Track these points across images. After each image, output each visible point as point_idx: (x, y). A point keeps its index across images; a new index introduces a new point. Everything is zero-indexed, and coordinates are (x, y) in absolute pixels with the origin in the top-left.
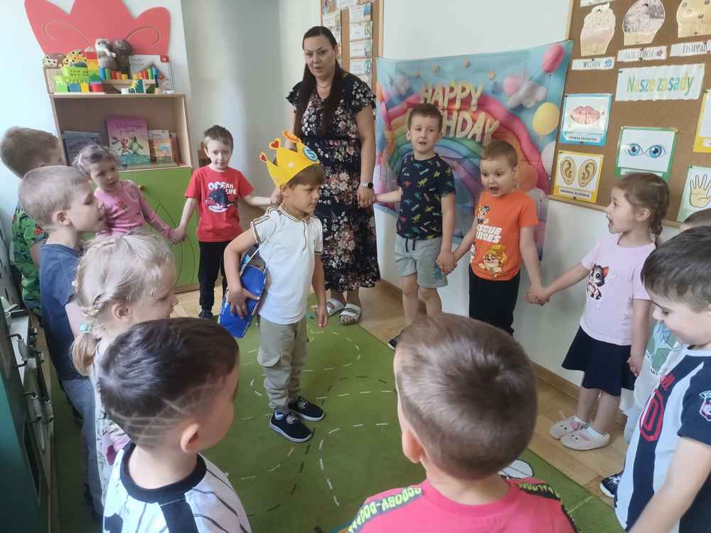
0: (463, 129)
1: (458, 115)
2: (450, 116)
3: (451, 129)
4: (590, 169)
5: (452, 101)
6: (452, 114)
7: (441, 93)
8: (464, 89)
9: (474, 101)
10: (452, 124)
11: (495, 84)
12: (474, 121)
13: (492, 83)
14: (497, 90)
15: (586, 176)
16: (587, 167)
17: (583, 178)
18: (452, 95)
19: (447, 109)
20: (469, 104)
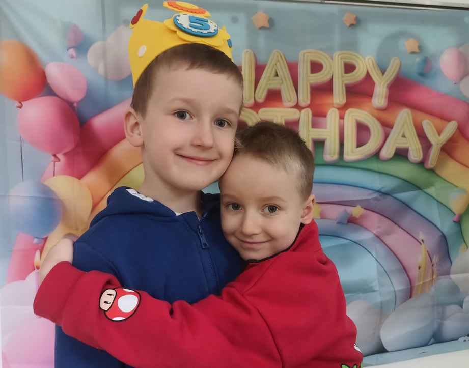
0: (361, 143)
1: (342, 117)
2: (321, 119)
3: (327, 144)
5: (323, 90)
6: (325, 116)
7: (285, 73)
8: (349, 68)
9: (381, 90)
10: (329, 132)
11: (426, 61)
12: (387, 126)
18: (320, 78)
19: (308, 107)
20: (370, 95)
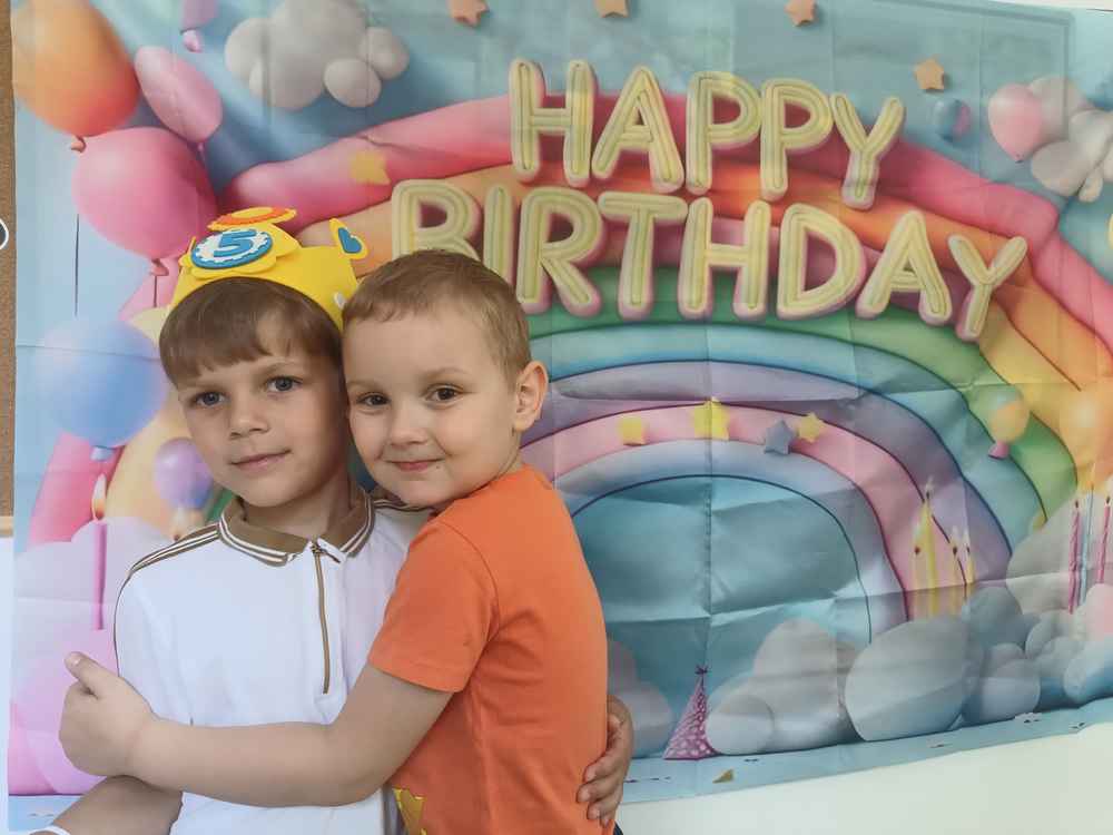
0: (812, 281)
1: (776, 223)
2: (730, 224)
3: (743, 279)
6: (742, 218)
7: (657, 119)
9: (862, 169)
10: (747, 256)
11: (958, 109)
13: (940, 104)
14: (964, 130)
18: (729, 135)
19: (711, 193)
20: (839, 177)
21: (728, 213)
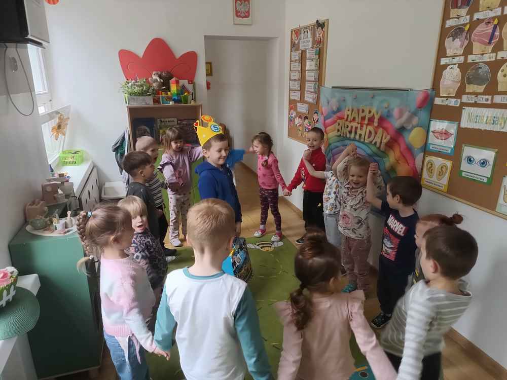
0: (369, 137)
1: (366, 128)
3: (362, 136)
4: (444, 169)
5: (363, 118)
8: (370, 112)
9: (376, 120)
10: (363, 133)
11: (389, 111)
12: (376, 133)
13: (386, 110)
14: (389, 115)
15: (441, 173)
16: (442, 168)
17: (439, 175)
18: (363, 115)
19: (360, 123)
20: (373, 122)
21: (362, 126)
